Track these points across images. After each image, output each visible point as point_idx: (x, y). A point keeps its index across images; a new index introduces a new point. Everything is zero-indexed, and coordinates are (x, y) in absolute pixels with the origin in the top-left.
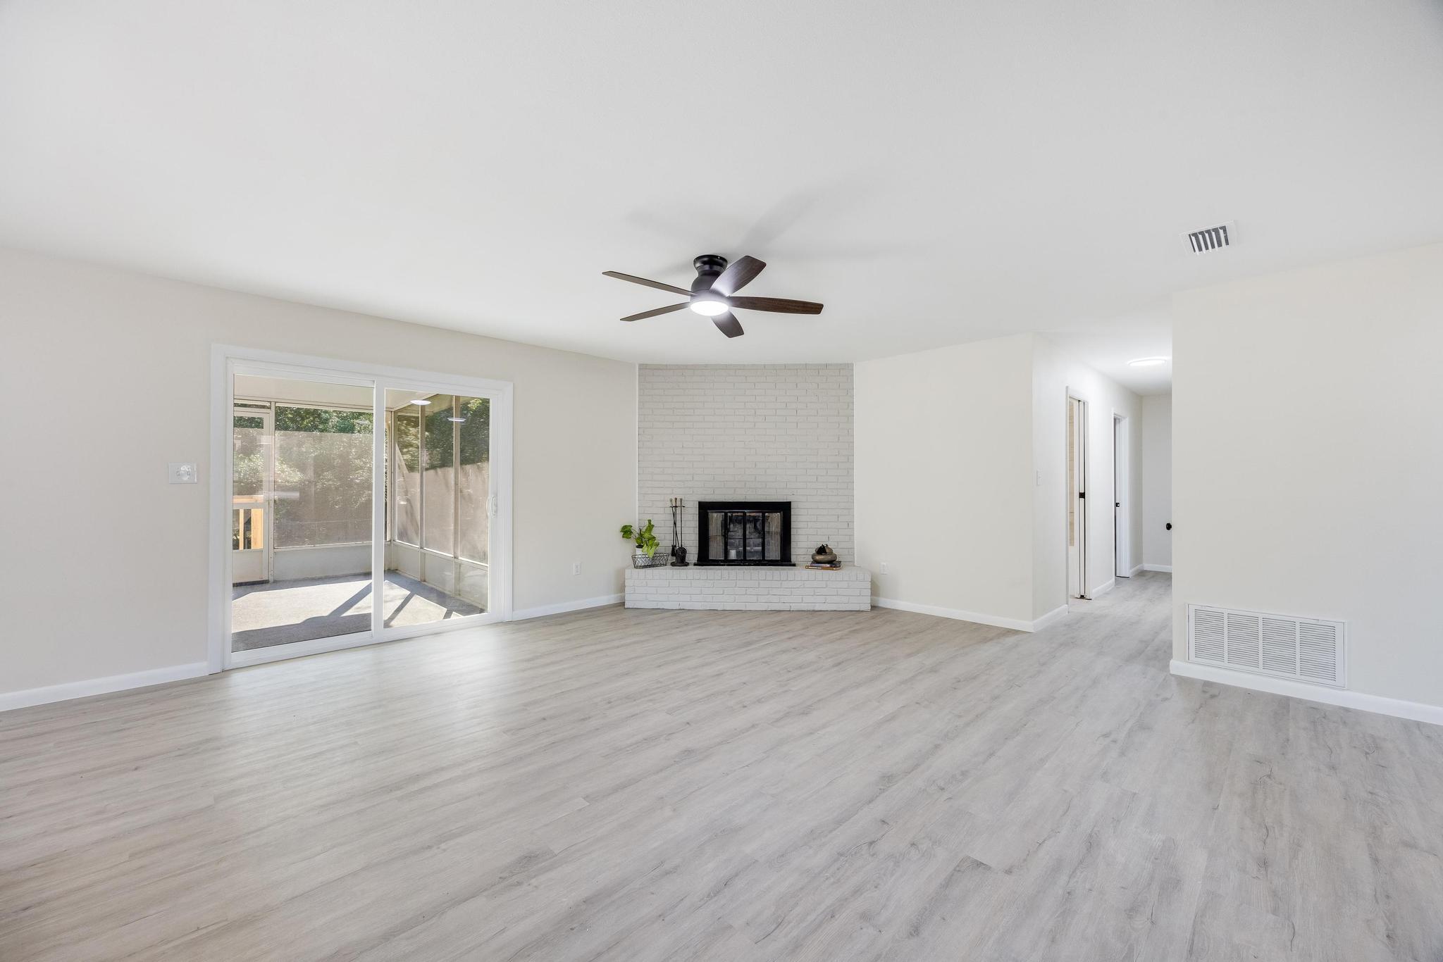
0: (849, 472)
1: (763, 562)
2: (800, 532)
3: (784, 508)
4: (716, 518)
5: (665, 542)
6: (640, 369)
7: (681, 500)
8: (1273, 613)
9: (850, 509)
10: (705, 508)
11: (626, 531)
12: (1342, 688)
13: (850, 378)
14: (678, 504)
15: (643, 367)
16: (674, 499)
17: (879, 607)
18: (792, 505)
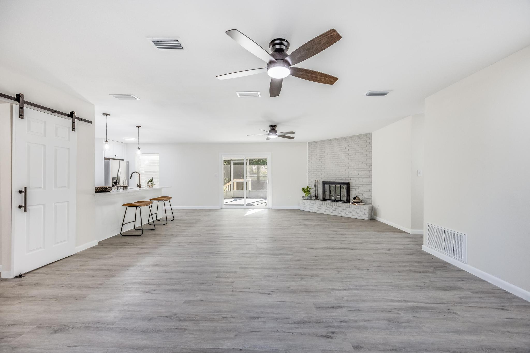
0: (370, 171)
1: (341, 201)
2: (353, 192)
3: (348, 184)
4: (327, 186)
5: (313, 194)
6: (308, 143)
7: (318, 181)
8: (448, 229)
9: (370, 185)
10: (324, 183)
11: (303, 189)
12: (464, 262)
13: (370, 138)
14: (317, 182)
15: (309, 143)
16: (316, 181)
17: (376, 220)
18: (351, 183)
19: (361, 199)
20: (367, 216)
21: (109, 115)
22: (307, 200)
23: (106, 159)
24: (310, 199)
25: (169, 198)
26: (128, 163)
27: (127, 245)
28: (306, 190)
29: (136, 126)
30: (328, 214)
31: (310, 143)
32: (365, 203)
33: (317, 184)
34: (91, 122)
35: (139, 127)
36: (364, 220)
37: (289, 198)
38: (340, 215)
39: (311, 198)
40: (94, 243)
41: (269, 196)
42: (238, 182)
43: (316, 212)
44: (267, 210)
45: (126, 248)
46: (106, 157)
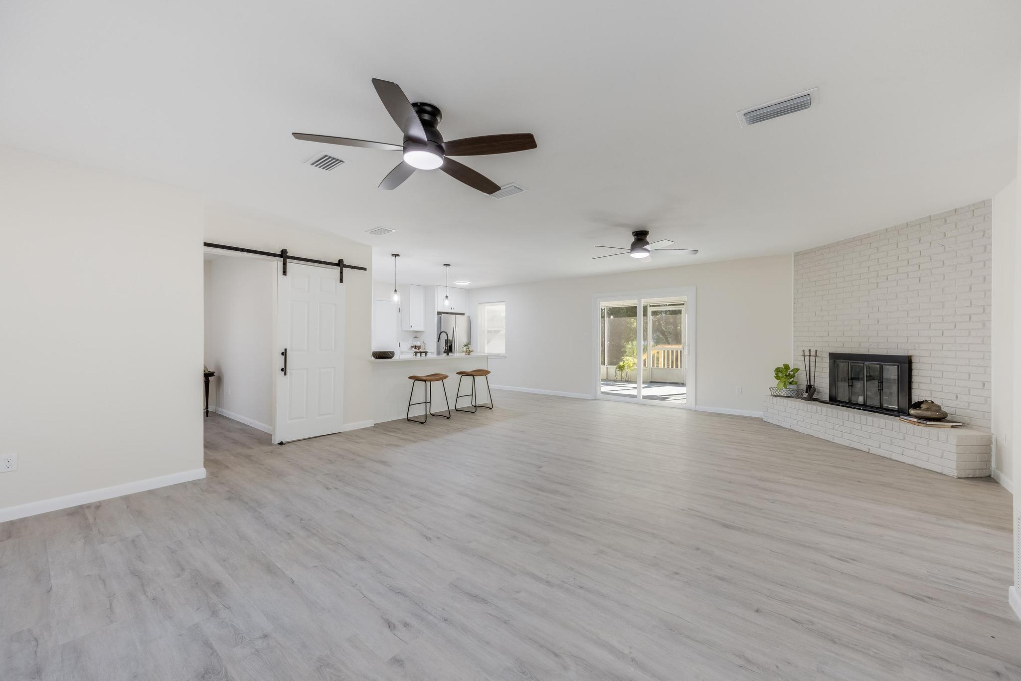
1: (881, 409)
3: (905, 364)
4: (844, 366)
5: (804, 384)
6: (795, 256)
7: (816, 351)
9: (986, 367)
10: (835, 358)
13: (987, 218)
14: (813, 354)
15: (797, 255)
16: (810, 350)
17: (998, 483)
18: (914, 360)
19: (942, 409)
20: (954, 465)
21: (398, 255)
22: (779, 399)
23: (439, 313)
24: (796, 398)
25: (484, 373)
26: (469, 317)
27: (395, 432)
28: (785, 374)
29: (444, 265)
30: (831, 440)
31: (801, 256)
32: (958, 424)
33: (813, 359)
34: (365, 269)
35: (447, 265)
36: (941, 474)
37: (739, 389)
38: (865, 449)
39: (797, 395)
40: (370, 423)
41: (690, 382)
42: (668, 352)
43: (801, 430)
44: (685, 411)
45: (391, 435)
46: (438, 311)
